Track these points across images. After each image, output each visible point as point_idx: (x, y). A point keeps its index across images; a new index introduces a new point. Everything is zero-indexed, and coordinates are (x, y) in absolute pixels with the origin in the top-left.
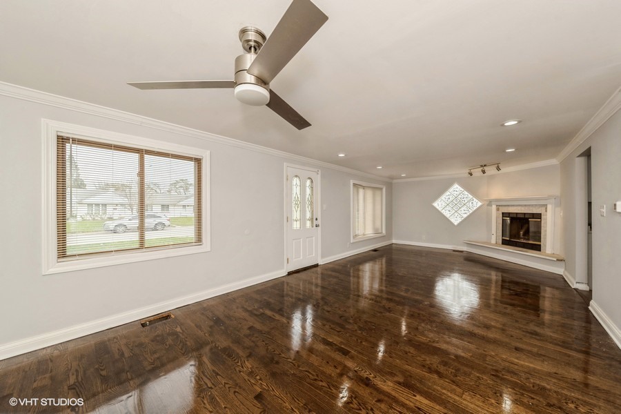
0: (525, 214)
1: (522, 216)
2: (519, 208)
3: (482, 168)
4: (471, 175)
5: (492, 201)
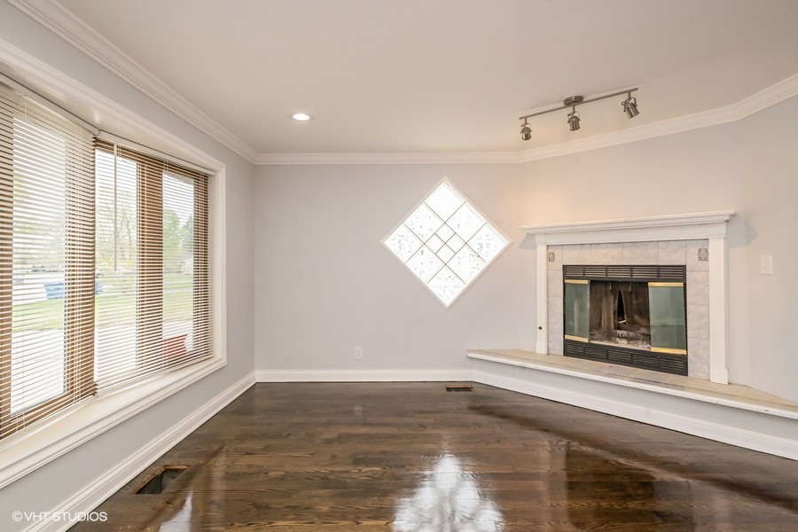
0: (632, 267)
2: (616, 251)
3: (570, 110)
4: (527, 137)
5: (534, 235)
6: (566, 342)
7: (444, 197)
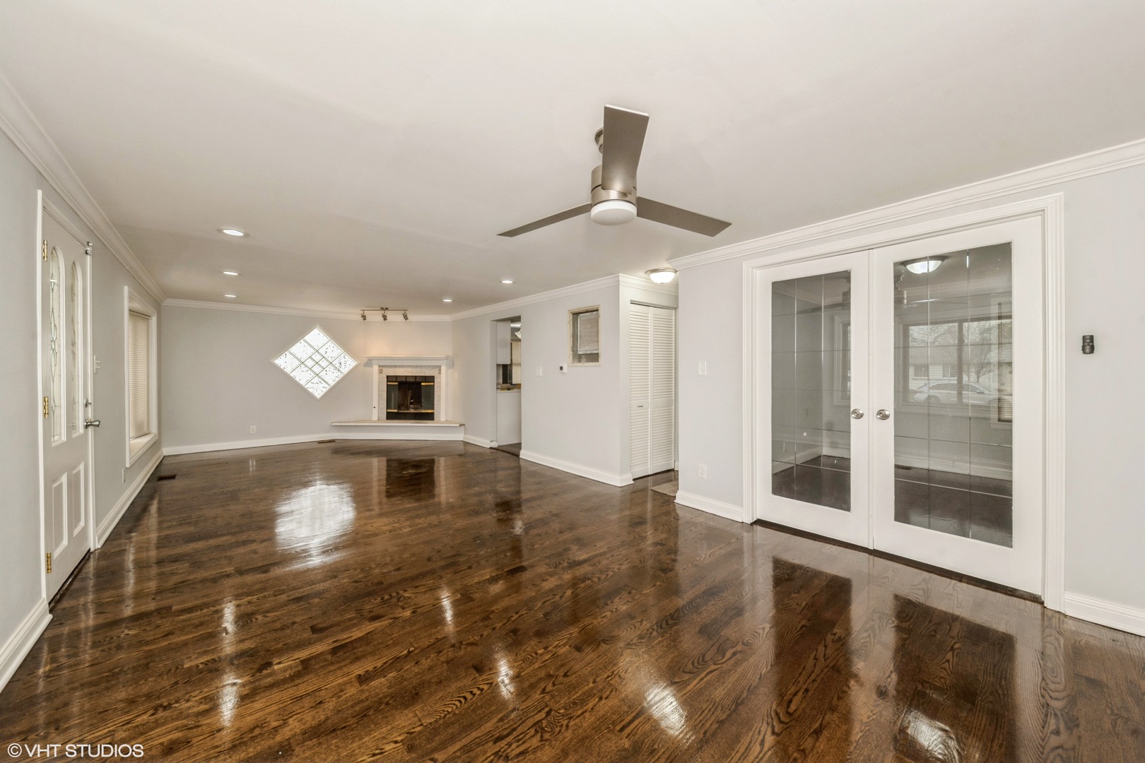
0: (416, 377)
1: (412, 380)
2: (410, 369)
3: (383, 312)
4: (364, 319)
5: (372, 360)
6: (388, 413)
7: (317, 337)
